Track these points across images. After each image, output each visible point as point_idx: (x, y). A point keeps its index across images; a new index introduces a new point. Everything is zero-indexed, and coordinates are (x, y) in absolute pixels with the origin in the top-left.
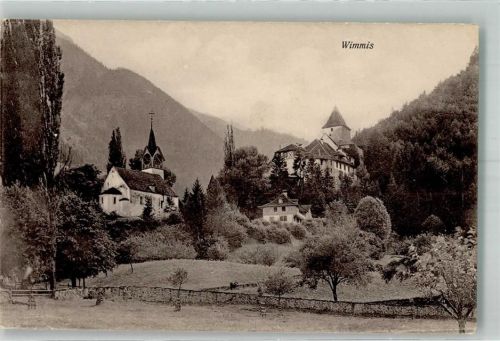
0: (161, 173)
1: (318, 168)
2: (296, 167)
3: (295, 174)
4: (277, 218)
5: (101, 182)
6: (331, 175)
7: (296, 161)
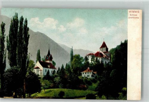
0: (52, 62)
1: (99, 61)
2: (92, 60)
3: (92, 62)
4: (86, 76)
5: (34, 65)
6: (103, 63)
7: (92, 59)
